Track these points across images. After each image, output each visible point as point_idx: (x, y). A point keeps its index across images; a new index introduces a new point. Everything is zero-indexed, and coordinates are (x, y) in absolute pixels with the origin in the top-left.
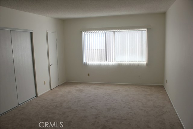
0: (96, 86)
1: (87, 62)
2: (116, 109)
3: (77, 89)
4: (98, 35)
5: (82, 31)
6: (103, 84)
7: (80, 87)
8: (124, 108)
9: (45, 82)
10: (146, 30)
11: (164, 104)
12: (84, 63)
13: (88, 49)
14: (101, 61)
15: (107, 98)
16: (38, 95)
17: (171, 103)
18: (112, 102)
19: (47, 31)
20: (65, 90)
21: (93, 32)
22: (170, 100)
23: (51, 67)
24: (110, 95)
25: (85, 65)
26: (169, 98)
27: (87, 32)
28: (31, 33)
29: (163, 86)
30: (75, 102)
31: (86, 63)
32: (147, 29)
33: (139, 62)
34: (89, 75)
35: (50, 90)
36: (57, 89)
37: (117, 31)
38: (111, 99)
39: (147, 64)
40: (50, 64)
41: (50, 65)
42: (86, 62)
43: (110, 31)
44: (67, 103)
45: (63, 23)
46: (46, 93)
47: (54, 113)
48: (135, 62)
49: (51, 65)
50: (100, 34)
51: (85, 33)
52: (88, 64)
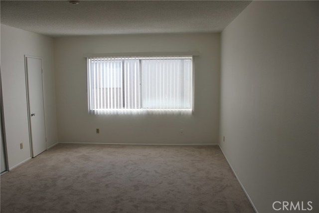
0: (110, 150)
1: (95, 109)
2: (148, 186)
3: (79, 154)
4: (113, 65)
5: (86, 58)
6: (123, 146)
7: (84, 151)
8: (160, 183)
9: (21, 145)
10: (192, 58)
11: (222, 174)
12: (90, 111)
13: (97, 88)
14: (119, 107)
15: (131, 169)
16: (10, 169)
17: (232, 173)
18: (141, 174)
19: (26, 56)
20: (59, 158)
21: (106, 59)
22: (230, 167)
23: (32, 118)
24: (135, 163)
25: (93, 114)
26: (229, 165)
27: (96, 59)
29: (219, 147)
30: (78, 177)
31: (94, 111)
32: (194, 57)
33: (180, 110)
34: (98, 131)
35: (30, 158)
36: (43, 156)
37: (144, 58)
38: (138, 170)
39: (193, 113)
40: (31, 113)
41: (30, 115)
42: (93, 109)
43: (134, 58)
44: (65, 180)
45: (54, 43)
46: (23, 164)
47: (42, 199)
48: (173, 110)
49: (32, 115)
50: (116, 63)
51: (92, 62)
52: (97, 113)
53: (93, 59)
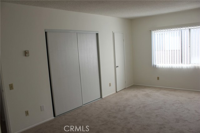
0: (165, 91)
2: (187, 121)
3: (144, 93)
5: (151, 31)
6: (175, 90)
7: (148, 91)
9: (110, 84)
12: (154, 65)
13: (158, 51)
14: (173, 63)
15: (177, 106)
16: (103, 97)
18: (183, 111)
19: (113, 32)
20: (132, 93)
21: (164, 30)
23: (117, 68)
24: (181, 103)
25: (155, 67)
27: (157, 31)
28: (97, 34)
30: (140, 107)
31: (156, 65)
34: (158, 78)
35: (115, 92)
36: (123, 92)
38: (182, 108)
40: (116, 66)
41: (116, 67)
42: (156, 64)
44: (131, 108)
45: (131, 22)
46: (111, 95)
47: (115, 117)
49: (117, 67)
51: (155, 33)
52: (158, 67)
53: (155, 31)
